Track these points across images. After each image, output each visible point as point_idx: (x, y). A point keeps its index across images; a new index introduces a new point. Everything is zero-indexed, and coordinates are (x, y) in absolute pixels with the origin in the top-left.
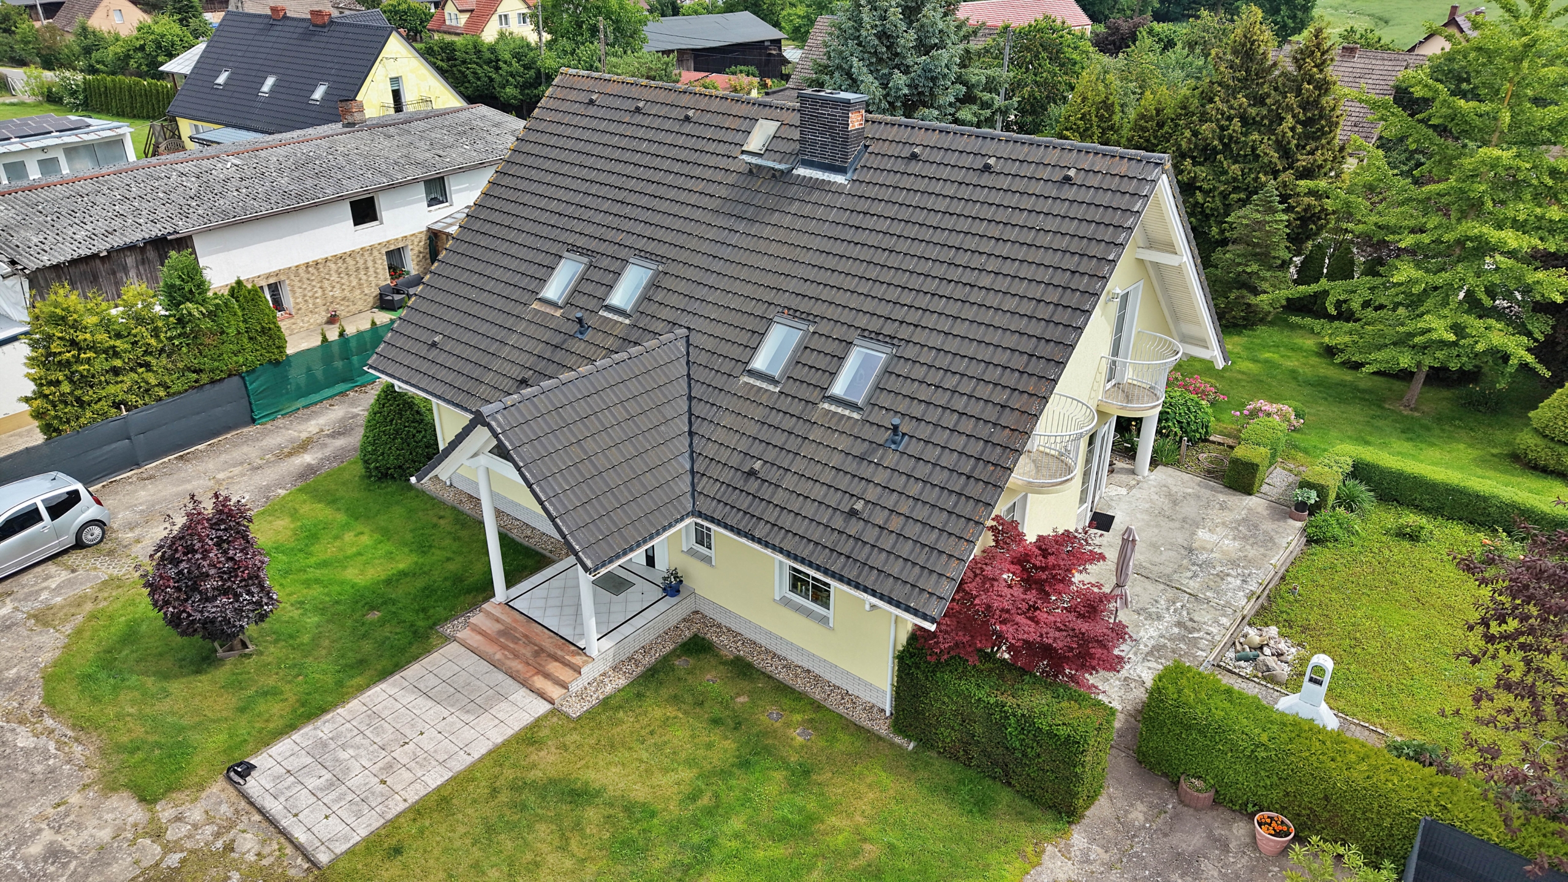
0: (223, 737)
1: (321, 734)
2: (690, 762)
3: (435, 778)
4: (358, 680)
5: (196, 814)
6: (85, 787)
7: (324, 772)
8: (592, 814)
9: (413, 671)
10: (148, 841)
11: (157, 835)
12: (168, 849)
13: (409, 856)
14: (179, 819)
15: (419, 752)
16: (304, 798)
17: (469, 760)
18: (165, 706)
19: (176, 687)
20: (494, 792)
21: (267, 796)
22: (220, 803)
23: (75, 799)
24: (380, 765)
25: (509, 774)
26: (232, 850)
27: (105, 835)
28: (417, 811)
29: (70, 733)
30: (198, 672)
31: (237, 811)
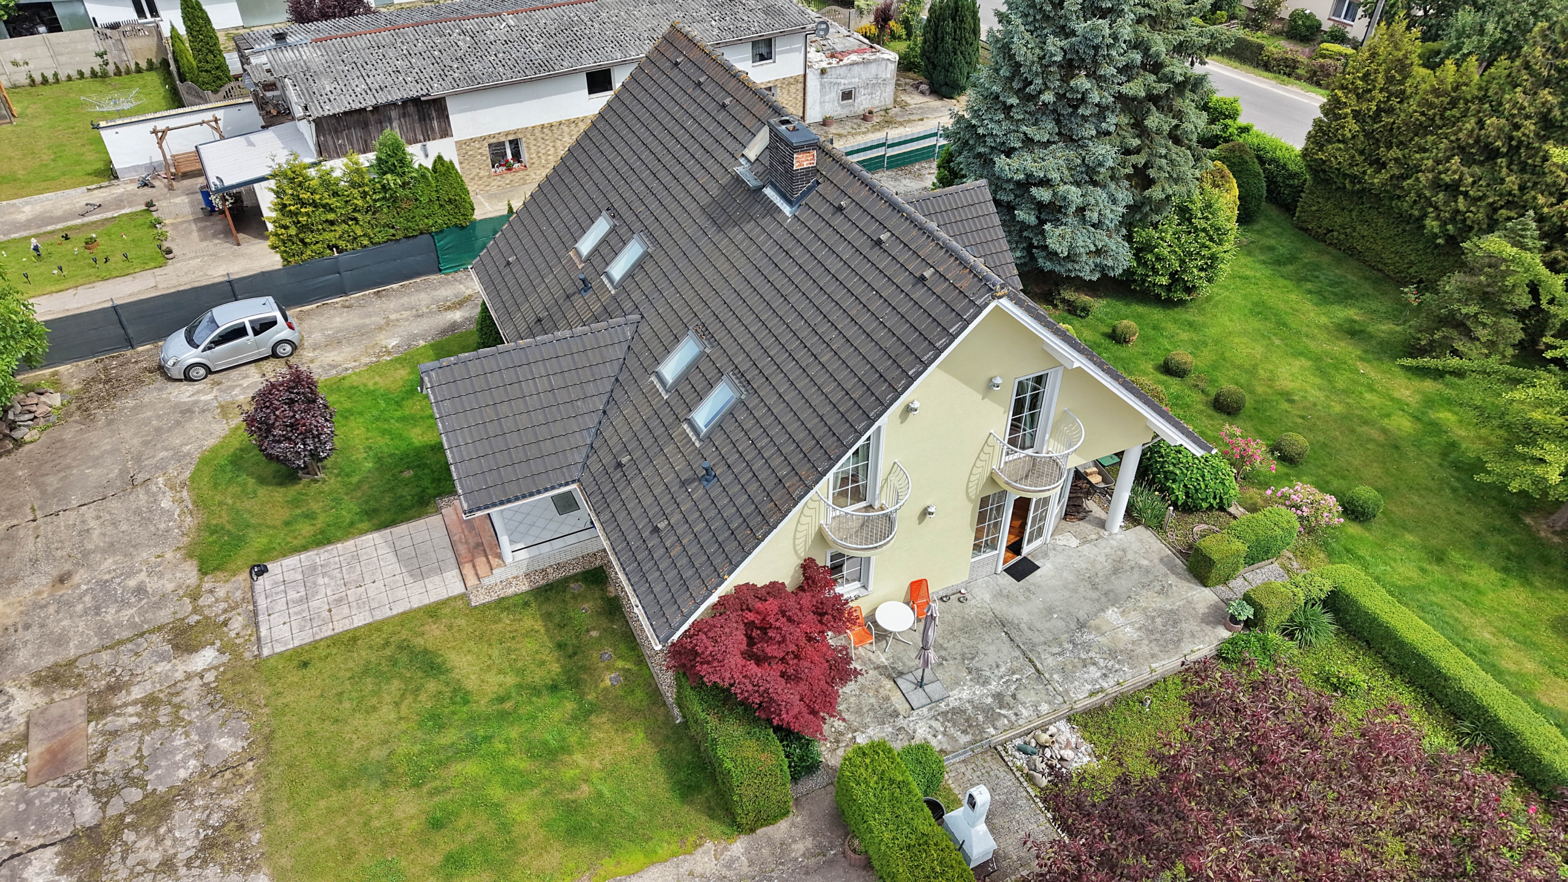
0: (265, 540)
1: (318, 560)
2: (520, 672)
3: (360, 620)
4: (365, 525)
5: (221, 593)
6: (179, 548)
7: (303, 589)
8: (432, 686)
9: (402, 529)
10: (188, 601)
11: (195, 596)
12: (195, 611)
13: (311, 671)
14: (211, 592)
15: (364, 596)
16: (281, 605)
17: (389, 614)
18: (248, 504)
19: (263, 491)
20: (387, 644)
21: (263, 595)
22: (238, 589)
23: (169, 555)
24: (336, 597)
25: (404, 634)
26: (226, 625)
27: (170, 587)
28: (335, 641)
29: (190, 507)
30: (281, 484)
31: (243, 599)
